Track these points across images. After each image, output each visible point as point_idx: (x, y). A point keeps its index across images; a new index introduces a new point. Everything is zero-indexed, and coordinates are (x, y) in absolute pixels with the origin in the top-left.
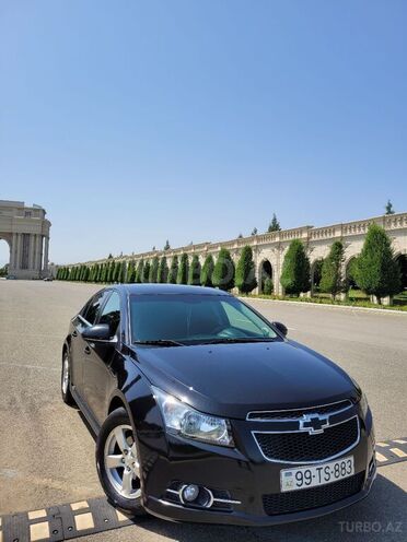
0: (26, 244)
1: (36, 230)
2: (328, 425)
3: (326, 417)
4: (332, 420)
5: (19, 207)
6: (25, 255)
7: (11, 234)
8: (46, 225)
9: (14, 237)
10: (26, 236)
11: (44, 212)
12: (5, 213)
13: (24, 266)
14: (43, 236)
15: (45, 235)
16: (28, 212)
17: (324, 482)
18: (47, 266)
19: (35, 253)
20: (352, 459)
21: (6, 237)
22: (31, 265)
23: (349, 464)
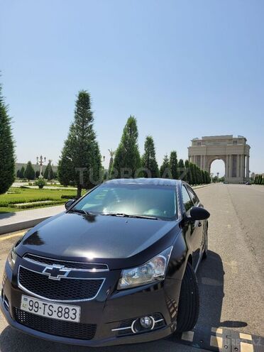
0: (234, 162)
1: (241, 152)
2: (65, 276)
3: (68, 270)
4: (71, 274)
5: (230, 139)
6: (234, 169)
7: (225, 156)
8: (247, 148)
9: (227, 157)
10: (234, 156)
11: (246, 140)
12: (222, 143)
13: (234, 175)
14: (245, 156)
15: (246, 155)
16: (235, 141)
18: (248, 174)
19: (240, 167)
20: (78, 309)
21: (223, 157)
22: (238, 175)
23: (74, 311)
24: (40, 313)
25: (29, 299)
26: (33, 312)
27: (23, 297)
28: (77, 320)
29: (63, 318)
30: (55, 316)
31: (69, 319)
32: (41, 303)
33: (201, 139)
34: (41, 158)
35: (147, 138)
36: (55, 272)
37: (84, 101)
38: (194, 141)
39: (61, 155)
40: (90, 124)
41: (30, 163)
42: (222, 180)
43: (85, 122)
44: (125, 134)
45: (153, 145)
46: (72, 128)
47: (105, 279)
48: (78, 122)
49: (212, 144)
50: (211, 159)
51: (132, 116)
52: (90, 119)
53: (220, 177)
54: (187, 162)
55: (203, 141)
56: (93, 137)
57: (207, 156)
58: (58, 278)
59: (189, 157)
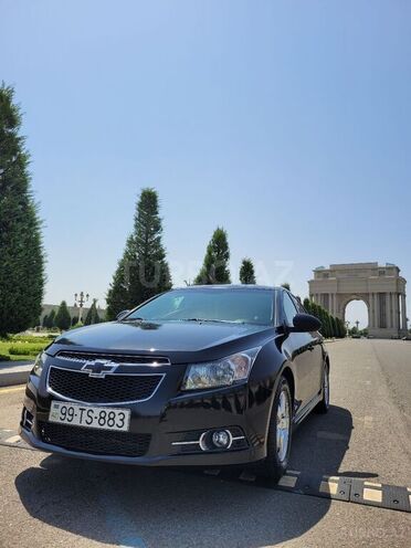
0: (382, 304)
1: (393, 289)
2: (110, 373)
3: (115, 365)
5: (373, 268)
6: (382, 315)
7: (368, 294)
8: (401, 282)
9: (371, 297)
10: (382, 295)
11: (399, 271)
12: (361, 275)
13: (383, 325)
14: (399, 294)
15: (400, 293)
16: (382, 272)
17: (84, 424)
18: (405, 325)
19: (391, 311)
20: (127, 413)
21: (364, 297)
22: (389, 324)
23: (122, 416)
24: (76, 422)
25: (61, 405)
26: (66, 422)
27: (53, 403)
28: (125, 428)
29: (106, 427)
30: (95, 425)
31: (115, 428)
32: (77, 408)
33: (328, 268)
34: (82, 294)
35: (244, 263)
36: (99, 368)
37: (149, 202)
38: (318, 272)
39: (112, 281)
40: (156, 236)
41: (64, 303)
42: (365, 334)
43: (149, 234)
44: (209, 253)
45: (252, 272)
46: (130, 243)
47: (164, 375)
48: (139, 233)
49: (345, 276)
50: (345, 299)
51: (220, 227)
52: (158, 228)
53: (361, 328)
54: (306, 301)
55: (330, 271)
56: (161, 256)
57: (339, 295)
58: (102, 375)
59: (311, 296)
